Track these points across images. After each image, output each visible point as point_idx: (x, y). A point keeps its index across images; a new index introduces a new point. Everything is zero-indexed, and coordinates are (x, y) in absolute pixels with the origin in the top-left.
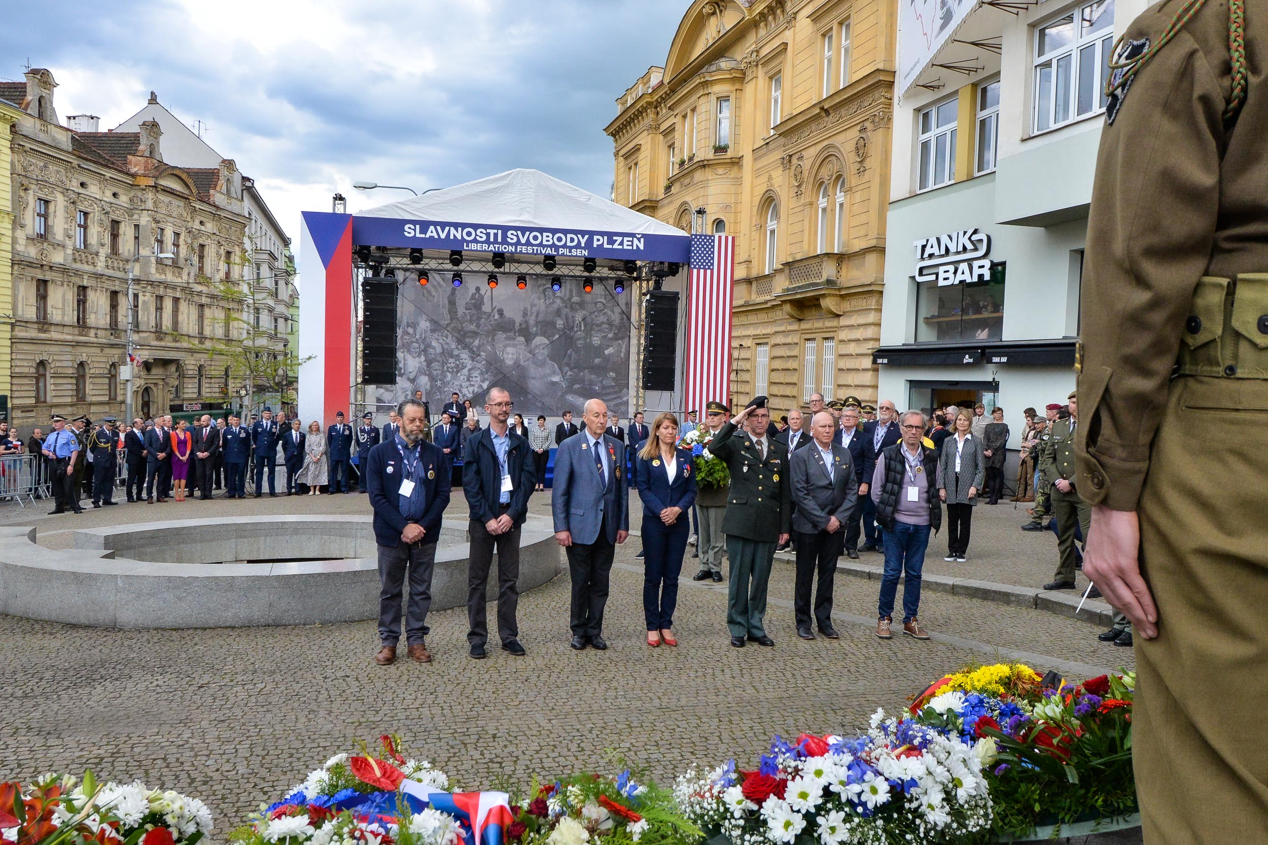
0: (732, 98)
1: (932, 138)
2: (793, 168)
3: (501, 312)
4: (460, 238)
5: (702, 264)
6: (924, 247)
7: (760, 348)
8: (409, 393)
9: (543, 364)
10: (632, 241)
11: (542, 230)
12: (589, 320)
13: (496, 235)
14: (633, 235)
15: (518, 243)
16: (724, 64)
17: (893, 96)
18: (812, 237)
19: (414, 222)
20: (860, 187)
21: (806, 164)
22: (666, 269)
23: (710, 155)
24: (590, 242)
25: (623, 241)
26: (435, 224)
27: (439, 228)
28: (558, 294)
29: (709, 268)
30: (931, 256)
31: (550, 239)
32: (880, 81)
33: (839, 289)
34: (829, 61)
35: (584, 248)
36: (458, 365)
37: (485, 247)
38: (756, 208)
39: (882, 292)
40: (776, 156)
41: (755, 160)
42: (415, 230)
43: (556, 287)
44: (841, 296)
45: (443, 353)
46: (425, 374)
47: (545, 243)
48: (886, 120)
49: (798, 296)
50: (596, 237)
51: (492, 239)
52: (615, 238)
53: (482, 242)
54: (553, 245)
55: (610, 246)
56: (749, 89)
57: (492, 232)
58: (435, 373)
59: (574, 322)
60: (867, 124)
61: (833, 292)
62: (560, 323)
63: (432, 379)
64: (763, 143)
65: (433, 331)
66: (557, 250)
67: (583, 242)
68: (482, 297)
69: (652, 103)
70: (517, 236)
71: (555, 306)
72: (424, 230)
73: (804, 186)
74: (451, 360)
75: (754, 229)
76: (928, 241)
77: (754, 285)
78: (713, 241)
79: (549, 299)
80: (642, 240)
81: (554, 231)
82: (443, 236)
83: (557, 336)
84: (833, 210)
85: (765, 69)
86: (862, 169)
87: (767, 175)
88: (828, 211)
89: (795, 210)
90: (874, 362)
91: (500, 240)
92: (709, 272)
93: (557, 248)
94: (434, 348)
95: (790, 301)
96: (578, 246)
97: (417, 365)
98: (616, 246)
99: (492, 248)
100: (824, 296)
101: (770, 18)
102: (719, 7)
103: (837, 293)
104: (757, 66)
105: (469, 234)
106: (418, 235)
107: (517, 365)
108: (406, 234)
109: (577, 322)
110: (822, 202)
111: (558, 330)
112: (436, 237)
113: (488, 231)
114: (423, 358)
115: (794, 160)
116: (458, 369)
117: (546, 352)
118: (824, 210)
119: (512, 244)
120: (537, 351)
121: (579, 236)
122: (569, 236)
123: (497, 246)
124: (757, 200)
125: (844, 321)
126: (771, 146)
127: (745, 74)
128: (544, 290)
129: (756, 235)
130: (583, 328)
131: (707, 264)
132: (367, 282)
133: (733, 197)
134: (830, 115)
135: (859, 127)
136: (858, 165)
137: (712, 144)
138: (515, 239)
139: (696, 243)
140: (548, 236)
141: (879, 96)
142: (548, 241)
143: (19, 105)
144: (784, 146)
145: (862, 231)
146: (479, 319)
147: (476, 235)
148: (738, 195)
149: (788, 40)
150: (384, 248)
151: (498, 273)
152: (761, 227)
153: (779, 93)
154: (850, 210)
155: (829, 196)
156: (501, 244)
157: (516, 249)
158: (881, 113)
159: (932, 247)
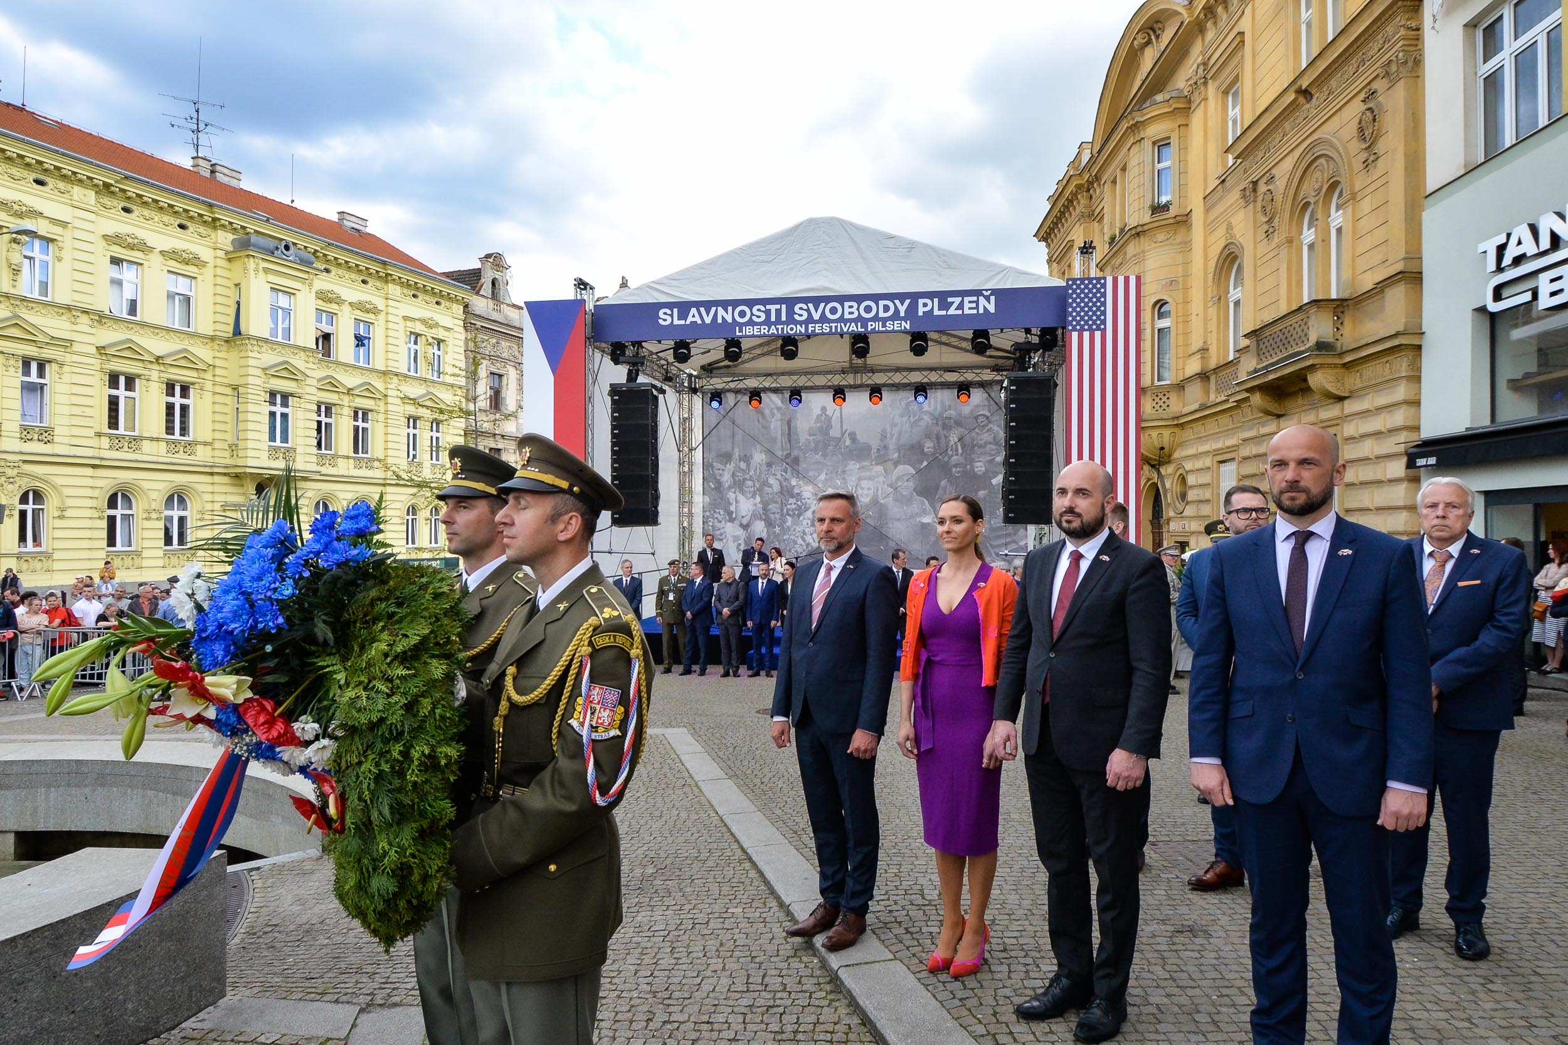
0: (1174, 141)
1: (1507, 63)
2: (1260, 198)
3: (853, 437)
5: (1086, 323)
6: (1501, 249)
7: (1225, 468)
8: (742, 542)
9: (909, 501)
10: (977, 302)
11: (842, 299)
12: (967, 439)
13: (778, 312)
14: (978, 293)
15: (810, 320)
16: (1159, 98)
17: (1422, 23)
18: (1294, 289)
19: (670, 305)
20: (1369, 190)
21: (1280, 185)
22: (1035, 340)
23: (1147, 218)
24: (912, 309)
25: (962, 303)
26: (697, 304)
27: (702, 310)
28: (926, 407)
29: (1098, 329)
30: (1518, 260)
31: (854, 310)
32: (1395, 2)
33: (1341, 354)
34: (1309, 25)
35: (905, 319)
36: (800, 507)
37: (764, 330)
38: (1211, 276)
39: (1419, 348)
40: (1235, 195)
41: (1207, 210)
42: (672, 316)
43: (921, 399)
44: (1344, 365)
45: (781, 492)
46: (761, 519)
47: (847, 316)
48: (1410, 64)
49: (1271, 377)
50: (921, 301)
51: (773, 319)
52: (950, 300)
53: (760, 324)
54: (860, 319)
55: (944, 313)
56: (1197, 119)
57: (773, 308)
58: (772, 516)
59: (947, 443)
60: (1374, 86)
61: (1329, 360)
62: (929, 446)
63: (769, 524)
64: (1218, 182)
65: (769, 465)
66: (865, 326)
67: (902, 309)
68: (829, 419)
69: (1083, 185)
70: (808, 311)
71: (923, 424)
72: (683, 315)
73: (1277, 220)
74: (792, 501)
75: (1210, 304)
76: (1509, 235)
77: (1213, 379)
78: (1104, 286)
79: (915, 415)
80: (993, 298)
81: (859, 299)
82: (708, 320)
83: (925, 463)
84: (1326, 241)
85: (1217, 83)
86: (1372, 158)
87: (1224, 226)
88: (1319, 248)
89: (1265, 259)
90: (1411, 464)
91: (784, 318)
92: (1098, 334)
93: (864, 322)
94: (770, 486)
95: (1260, 388)
96: (896, 316)
97: (752, 508)
98: (952, 311)
99: (773, 330)
100: (1312, 368)
101: (1220, 10)
102: (1154, 32)
103: (1337, 361)
104: (1205, 83)
105: (742, 314)
106: (676, 322)
107: (875, 502)
108: (661, 322)
109: (952, 443)
110: (1308, 235)
111: (926, 455)
112: (699, 322)
113: (768, 307)
114: (758, 499)
115: (1262, 188)
116: (800, 511)
117: (911, 484)
118: (1311, 247)
119: (801, 323)
120: (899, 483)
121: (897, 302)
122: (882, 303)
123: (780, 327)
124: (1212, 264)
125: (1350, 407)
126: (1228, 184)
127: (1190, 102)
128: (908, 404)
129: (1213, 312)
130: (960, 451)
131: (1094, 323)
132: (615, 390)
133: (1180, 268)
134: (1311, 96)
135: (1362, 96)
136: (1364, 155)
137: (1149, 203)
138: (805, 315)
139: (1074, 291)
140: (851, 307)
141: (1396, 29)
142: (850, 313)
143: (473, 288)
144: (1245, 171)
145: (1377, 257)
146: (826, 446)
147: (752, 314)
148: (1187, 264)
149: (1245, 25)
150: (638, 344)
151: (846, 386)
152: (1220, 299)
153: (1237, 109)
154: (1354, 232)
155: (1319, 223)
156: (787, 323)
157: (807, 329)
158: (1401, 55)
159: (1520, 243)
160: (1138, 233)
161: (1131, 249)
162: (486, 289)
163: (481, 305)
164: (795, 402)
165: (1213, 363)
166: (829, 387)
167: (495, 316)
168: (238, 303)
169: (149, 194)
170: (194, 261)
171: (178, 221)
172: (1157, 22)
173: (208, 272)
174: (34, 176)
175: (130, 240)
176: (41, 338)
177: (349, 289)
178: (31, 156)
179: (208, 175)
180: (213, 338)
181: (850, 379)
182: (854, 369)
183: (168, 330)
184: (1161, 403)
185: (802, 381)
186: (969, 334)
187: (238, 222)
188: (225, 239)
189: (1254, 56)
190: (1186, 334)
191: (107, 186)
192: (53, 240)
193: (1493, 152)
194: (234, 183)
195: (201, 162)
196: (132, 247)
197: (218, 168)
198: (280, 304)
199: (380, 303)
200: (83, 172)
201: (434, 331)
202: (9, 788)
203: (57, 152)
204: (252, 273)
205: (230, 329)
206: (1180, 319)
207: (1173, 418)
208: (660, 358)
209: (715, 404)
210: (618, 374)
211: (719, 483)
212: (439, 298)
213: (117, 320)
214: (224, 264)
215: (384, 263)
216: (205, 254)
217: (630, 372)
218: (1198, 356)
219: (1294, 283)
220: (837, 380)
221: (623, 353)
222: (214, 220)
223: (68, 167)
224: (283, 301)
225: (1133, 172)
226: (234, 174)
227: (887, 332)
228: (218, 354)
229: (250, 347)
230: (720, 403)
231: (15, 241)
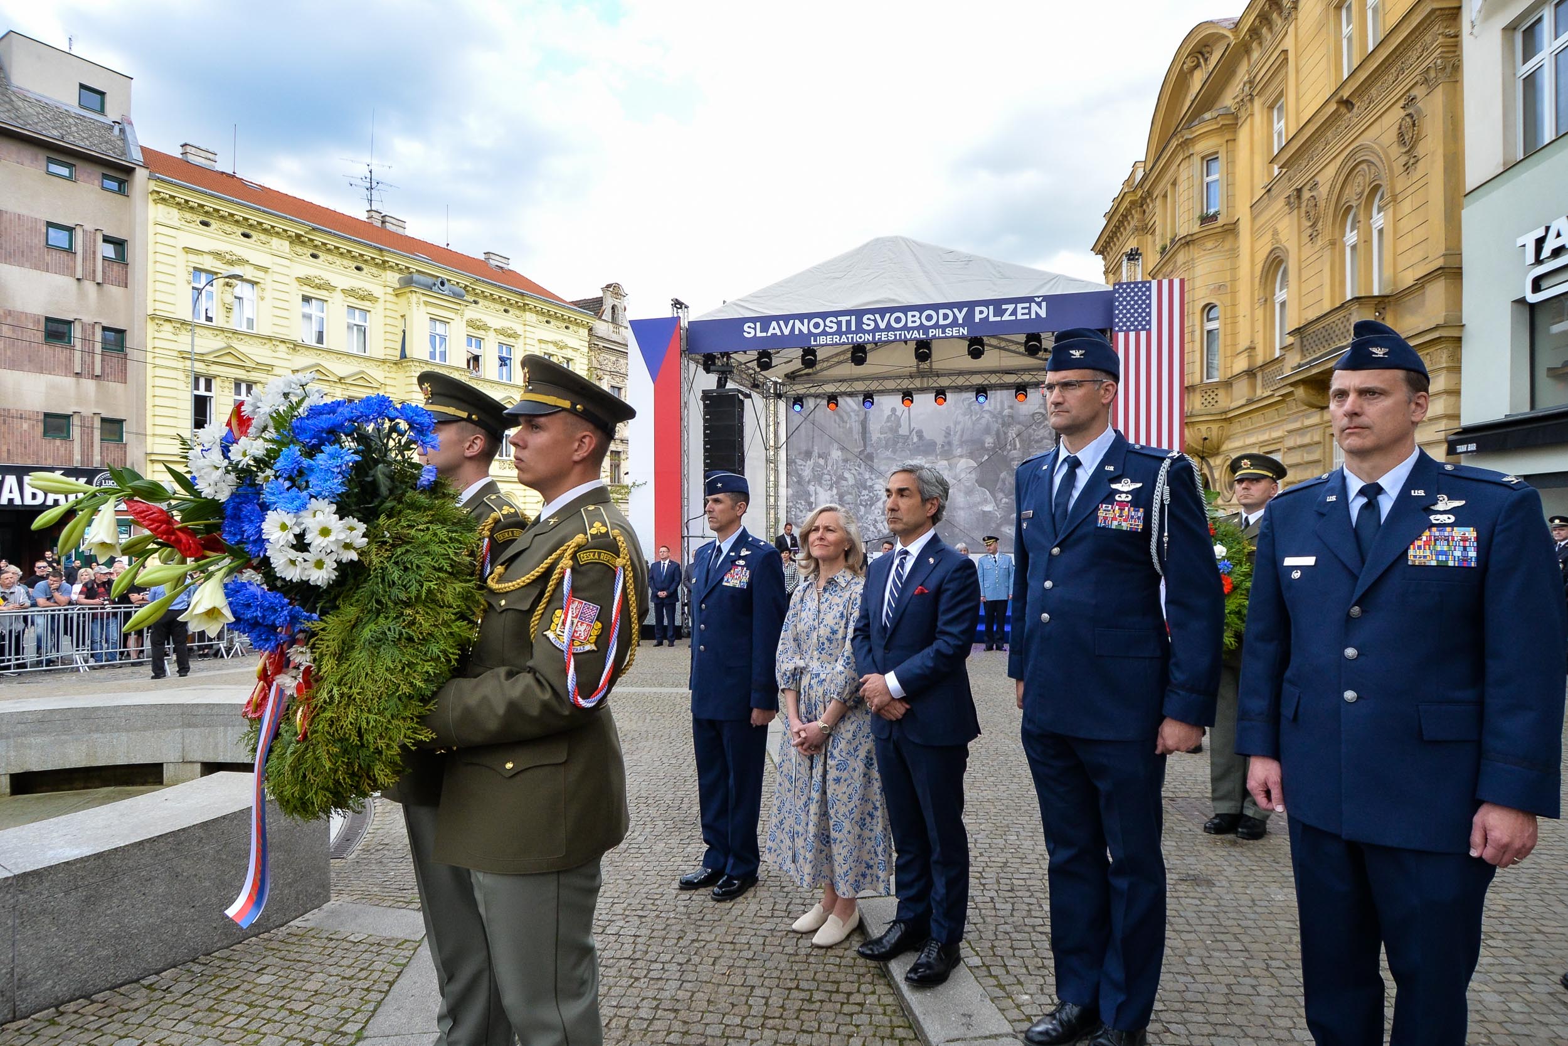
0: (1222, 155)
1: (1546, 62)
2: (1304, 205)
3: (920, 434)
4: (806, 331)
5: (1132, 324)
6: (1540, 243)
9: (972, 492)
10: (1029, 308)
11: (905, 309)
12: (1025, 435)
13: (849, 323)
14: (1030, 300)
15: (877, 329)
16: (1207, 116)
17: (1460, 30)
18: (1337, 289)
19: (754, 320)
20: (1410, 191)
21: (1323, 190)
23: (1196, 228)
24: (970, 315)
25: (1015, 309)
26: (777, 318)
27: (781, 323)
28: (986, 407)
29: (1144, 329)
30: (1557, 252)
31: (916, 319)
32: (1433, 11)
34: (1350, 39)
35: (962, 325)
36: (872, 498)
37: (836, 338)
38: (1257, 280)
39: (1459, 339)
40: (1280, 202)
41: (1254, 219)
42: (755, 329)
43: (981, 399)
45: (855, 485)
47: (910, 325)
48: (1448, 70)
49: (1314, 371)
50: (977, 309)
51: (844, 329)
52: (1004, 307)
53: (832, 334)
54: (922, 326)
55: (998, 319)
56: (1243, 134)
57: (844, 319)
59: (1006, 439)
60: (1414, 93)
62: (989, 441)
64: (1264, 191)
65: (846, 461)
66: (926, 333)
67: (960, 318)
68: (899, 419)
69: (1136, 201)
70: (875, 321)
71: (983, 421)
72: (765, 329)
73: (1320, 223)
74: (864, 492)
75: (1257, 306)
76: (1547, 229)
77: (1259, 376)
78: (1149, 289)
79: (976, 414)
80: (1044, 304)
81: (921, 308)
82: (787, 332)
83: (986, 457)
84: (1368, 241)
85: (1262, 99)
86: (1412, 161)
87: (1270, 232)
88: (1361, 248)
89: (1309, 261)
90: (1450, 451)
91: (853, 328)
92: (1143, 334)
93: (926, 329)
94: (846, 479)
95: (1304, 382)
96: (954, 324)
98: (1006, 317)
99: (844, 339)
101: (1264, 30)
102: (1203, 55)
104: (1251, 100)
105: (817, 326)
106: (759, 334)
108: (745, 334)
109: (1011, 438)
110: (1351, 237)
111: (987, 450)
112: (779, 334)
113: (840, 318)
114: (835, 491)
115: (1306, 195)
116: (873, 501)
117: (974, 476)
118: (1354, 248)
119: (868, 332)
120: (963, 476)
121: (956, 310)
122: (941, 312)
123: (850, 336)
124: (1259, 268)
126: (1273, 192)
127: (1237, 118)
128: (970, 405)
129: (1259, 313)
130: (1018, 446)
131: (1140, 323)
132: (706, 395)
133: (1228, 273)
134: (1353, 105)
135: (1402, 103)
136: (1404, 159)
137: (1198, 214)
138: (873, 325)
139: (1121, 295)
140: (913, 316)
141: (1434, 38)
142: (914, 322)
143: (596, 314)
144: (1290, 180)
145: (1419, 254)
146: (896, 443)
147: (825, 326)
148: (1234, 269)
149: (1289, 43)
150: (727, 355)
151: (914, 389)
152: (1266, 301)
153: (1282, 123)
154: (1395, 232)
155: (1361, 225)
156: (856, 332)
157: (874, 337)
158: (1439, 61)
159: (1559, 235)
160: (1188, 242)
161: (1181, 257)
162: (607, 315)
163: (603, 328)
164: (868, 404)
165: (1259, 361)
166: (898, 390)
167: (615, 337)
168: (404, 332)
169: (332, 243)
170: (369, 297)
171: (356, 264)
172: (1206, 46)
173: (379, 308)
174: (242, 230)
175: (317, 281)
176: (249, 364)
177: (492, 316)
178: (239, 214)
179: (379, 224)
180: (384, 361)
181: (917, 383)
182: (921, 374)
183: (349, 355)
184: (1209, 399)
185: (874, 386)
186: (1022, 338)
187: (403, 263)
188: (393, 278)
189: (1297, 72)
190: (1234, 334)
191: (298, 236)
192: (257, 283)
193: (1532, 148)
194: (400, 231)
195: (373, 214)
196: (319, 287)
197: (387, 219)
198: (438, 332)
199: (519, 328)
200: (280, 226)
201: (564, 351)
202: (195, 726)
203: (259, 210)
204: (414, 306)
205: (399, 355)
206: (1229, 321)
207: (1221, 413)
208: (749, 368)
209: (797, 408)
210: (710, 381)
211: (800, 476)
212: (568, 323)
213: (308, 348)
214: (394, 299)
215: (522, 295)
216: (377, 291)
217: (719, 379)
218: (1246, 354)
219: (1337, 283)
220: (906, 384)
221: (714, 364)
222: (384, 262)
223: (268, 222)
224: (440, 328)
225: (1182, 186)
226: (400, 224)
227: (946, 337)
228: (388, 375)
229: (413, 368)
230: (802, 407)
231: (227, 284)
